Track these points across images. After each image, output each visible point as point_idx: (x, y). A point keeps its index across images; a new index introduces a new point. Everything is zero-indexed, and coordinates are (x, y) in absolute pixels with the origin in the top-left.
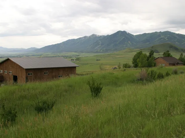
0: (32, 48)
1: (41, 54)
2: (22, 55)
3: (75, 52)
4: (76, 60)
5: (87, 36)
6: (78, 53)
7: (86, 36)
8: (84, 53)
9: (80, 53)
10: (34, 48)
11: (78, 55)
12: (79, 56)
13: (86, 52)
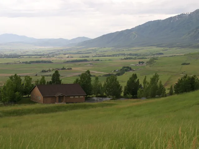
0: (79, 38)
1: (93, 50)
2: (58, 53)
3: (158, 46)
4: (147, 62)
5: (185, 14)
6: (162, 48)
7: (182, 14)
8: (174, 48)
9: (167, 48)
10: (84, 37)
11: (161, 52)
12: (162, 54)
13: (178, 46)
